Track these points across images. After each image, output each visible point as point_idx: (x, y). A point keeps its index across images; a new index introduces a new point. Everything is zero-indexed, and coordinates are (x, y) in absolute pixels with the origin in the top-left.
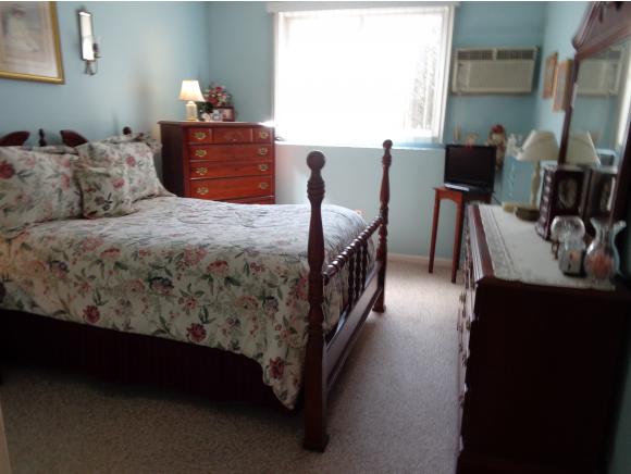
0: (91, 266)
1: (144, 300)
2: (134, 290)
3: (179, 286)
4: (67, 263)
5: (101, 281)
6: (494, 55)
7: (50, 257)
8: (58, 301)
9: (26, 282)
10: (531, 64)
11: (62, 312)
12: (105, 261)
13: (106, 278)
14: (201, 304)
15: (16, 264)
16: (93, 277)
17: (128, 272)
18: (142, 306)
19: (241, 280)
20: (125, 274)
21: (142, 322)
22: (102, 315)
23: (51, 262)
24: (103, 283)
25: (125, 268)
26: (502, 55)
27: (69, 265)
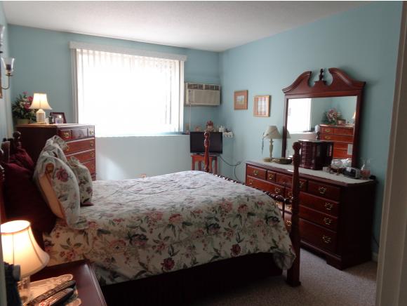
0: (165, 230)
1: (203, 241)
2: (197, 237)
3: (223, 226)
4: (144, 234)
5: (174, 238)
6: (204, 87)
7: (129, 234)
8: (139, 265)
9: (108, 260)
10: (218, 92)
11: (143, 272)
12: (174, 224)
13: (177, 235)
14: (236, 232)
15: (96, 248)
16: (167, 238)
17: (193, 226)
18: (202, 245)
19: (255, 212)
20: (192, 229)
21: (204, 256)
22: (176, 262)
23: (131, 237)
24: (176, 239)
25: (190, 224)
26: (207, 88)
27: (148, 235)
